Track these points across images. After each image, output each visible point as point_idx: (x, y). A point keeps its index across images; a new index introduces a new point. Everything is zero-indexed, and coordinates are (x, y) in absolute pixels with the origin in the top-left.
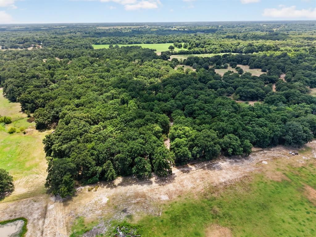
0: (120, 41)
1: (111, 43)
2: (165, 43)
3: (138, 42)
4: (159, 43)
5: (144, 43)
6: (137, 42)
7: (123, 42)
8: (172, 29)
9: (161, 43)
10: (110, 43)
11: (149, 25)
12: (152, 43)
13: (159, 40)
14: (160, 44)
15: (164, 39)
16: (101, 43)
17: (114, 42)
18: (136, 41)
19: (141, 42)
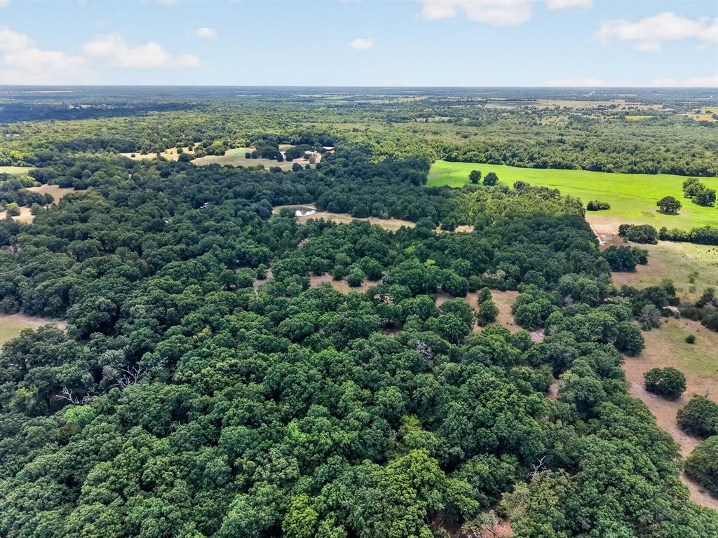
0: (514, 156)
1: (487, 160)
2: (654, 172)
3: (564, 162)
4: (632, 172)
5: (584, 168)
6: (560, 163)
7: (521, 160)
8: (694, 117)
9: (640, 172)
10: (485, 160)
11: (627, 100)
12: (609, 171)
13: (635, 163)
14: (635, 176)
15: (653, 160)
16: (461, 157)
17: (494, 158)
18: (559, 160)
19: (574, 164)
